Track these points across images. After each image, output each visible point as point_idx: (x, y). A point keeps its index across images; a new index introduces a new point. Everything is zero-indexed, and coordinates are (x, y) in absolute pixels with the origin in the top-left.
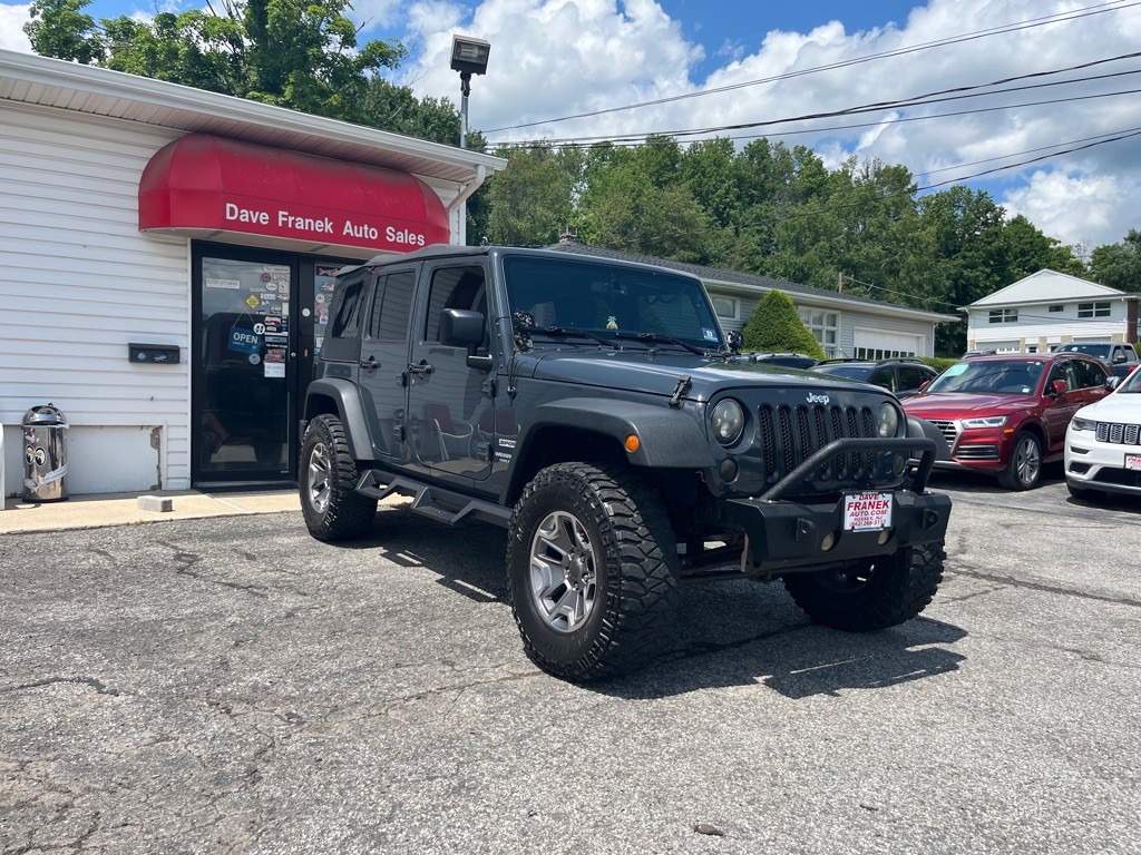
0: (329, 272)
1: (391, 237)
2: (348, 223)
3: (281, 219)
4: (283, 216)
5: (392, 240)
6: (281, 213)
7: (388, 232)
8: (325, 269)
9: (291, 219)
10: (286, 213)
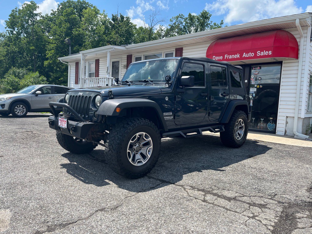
0: (256, 68)
1: (258, 54)
2: (245, 53)
3: (226, 57)
4: (226, 56)
5: (259, 55)
6: (226, 55)
7: (258, 53)
8: (254, 67)
9: (228, 56)
10: (227, 55)
